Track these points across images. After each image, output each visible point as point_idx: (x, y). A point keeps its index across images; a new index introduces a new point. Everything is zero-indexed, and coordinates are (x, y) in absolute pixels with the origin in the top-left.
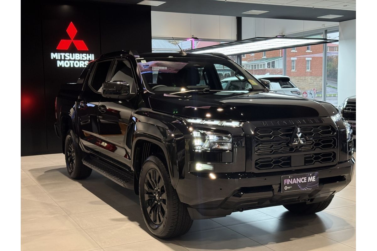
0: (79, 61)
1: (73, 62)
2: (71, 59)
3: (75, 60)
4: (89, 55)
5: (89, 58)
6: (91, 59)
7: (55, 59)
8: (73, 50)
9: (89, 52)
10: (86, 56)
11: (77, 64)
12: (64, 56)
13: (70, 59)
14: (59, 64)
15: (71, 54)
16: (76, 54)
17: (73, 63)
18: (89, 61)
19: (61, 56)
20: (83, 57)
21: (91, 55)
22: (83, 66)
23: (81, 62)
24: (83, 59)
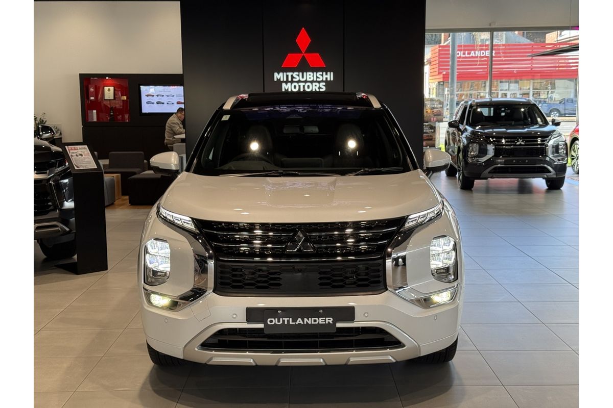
0: (312, 82)
1: (304, 84)
2: (301, 79)
3: (306, 82)
4: (326, 74)
5: (327, 78)
6: (329, 79)
7: (279, 80)
8: (303, 67)
9: (325, 70)
10: (322, 75)
11: (308, 87)
12: (292, 76)
13: (299, 80)
14: (285, 87)
15: (301, 74)
16: (308, 73)
17: (304, 86)
18: (326, 81)
19: (287, 76)
20: (317, 77)
21: (329, 73)
22: (318, 90)
23: (314, 84)
24: (318, 80)
